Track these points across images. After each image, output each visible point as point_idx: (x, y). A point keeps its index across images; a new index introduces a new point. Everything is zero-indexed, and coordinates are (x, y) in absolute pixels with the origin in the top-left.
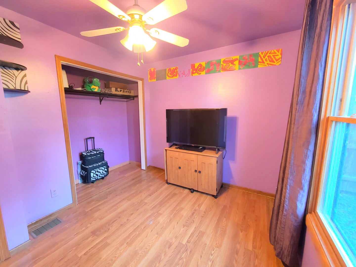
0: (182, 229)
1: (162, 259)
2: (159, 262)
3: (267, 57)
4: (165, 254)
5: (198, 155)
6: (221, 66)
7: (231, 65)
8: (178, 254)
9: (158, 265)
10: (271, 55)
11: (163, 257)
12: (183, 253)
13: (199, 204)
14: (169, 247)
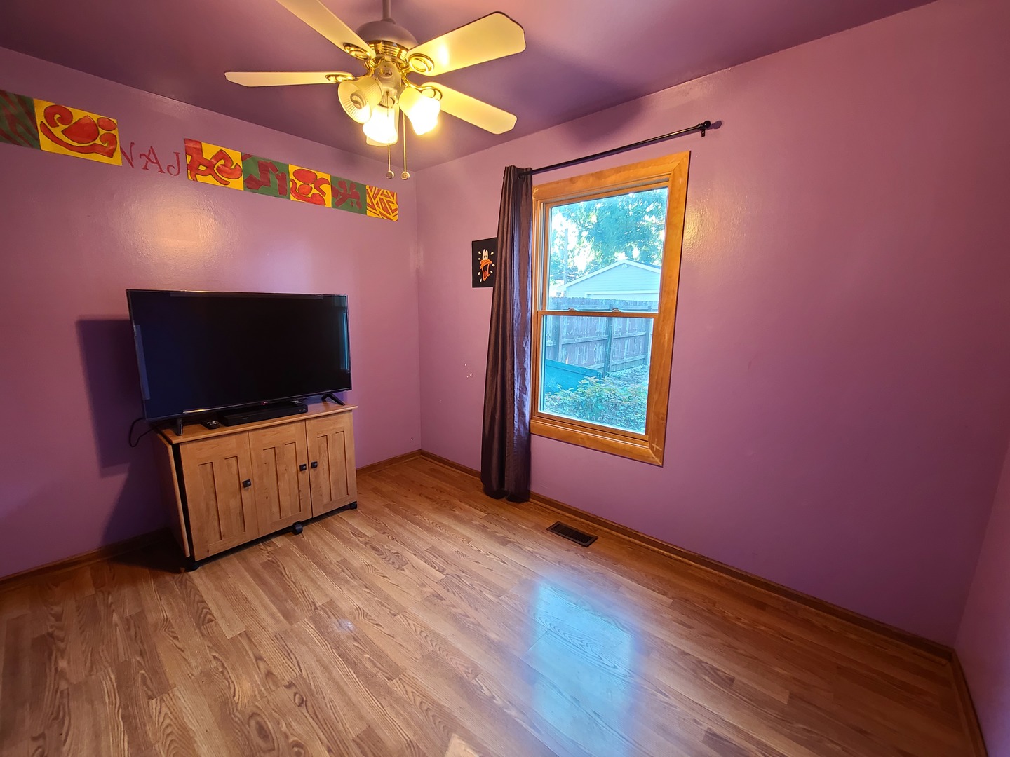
0: (407, 572)
1: (463, 613)
2: (468, 617)
3: (377, 199)
4: (454, 606)
5: (305, 420)
6: (291, 184)
7: (314, 191)
8: (460, 589)
9: (472, 620)
10: (384, 198)
11: (459, 611)
12: (461, 581)
13: (353, 534)
14: (442, 599)
